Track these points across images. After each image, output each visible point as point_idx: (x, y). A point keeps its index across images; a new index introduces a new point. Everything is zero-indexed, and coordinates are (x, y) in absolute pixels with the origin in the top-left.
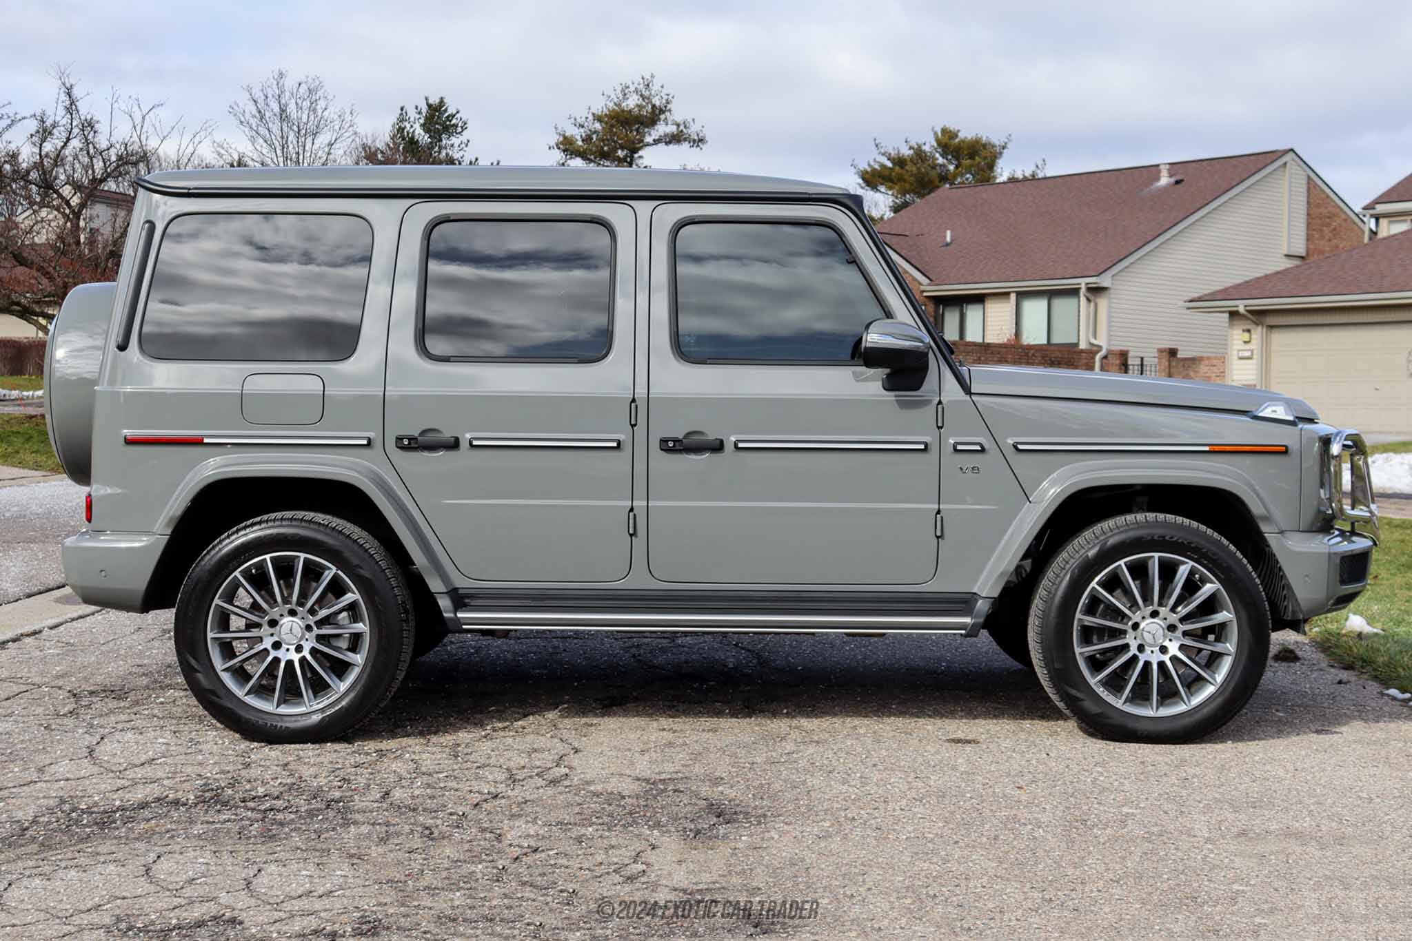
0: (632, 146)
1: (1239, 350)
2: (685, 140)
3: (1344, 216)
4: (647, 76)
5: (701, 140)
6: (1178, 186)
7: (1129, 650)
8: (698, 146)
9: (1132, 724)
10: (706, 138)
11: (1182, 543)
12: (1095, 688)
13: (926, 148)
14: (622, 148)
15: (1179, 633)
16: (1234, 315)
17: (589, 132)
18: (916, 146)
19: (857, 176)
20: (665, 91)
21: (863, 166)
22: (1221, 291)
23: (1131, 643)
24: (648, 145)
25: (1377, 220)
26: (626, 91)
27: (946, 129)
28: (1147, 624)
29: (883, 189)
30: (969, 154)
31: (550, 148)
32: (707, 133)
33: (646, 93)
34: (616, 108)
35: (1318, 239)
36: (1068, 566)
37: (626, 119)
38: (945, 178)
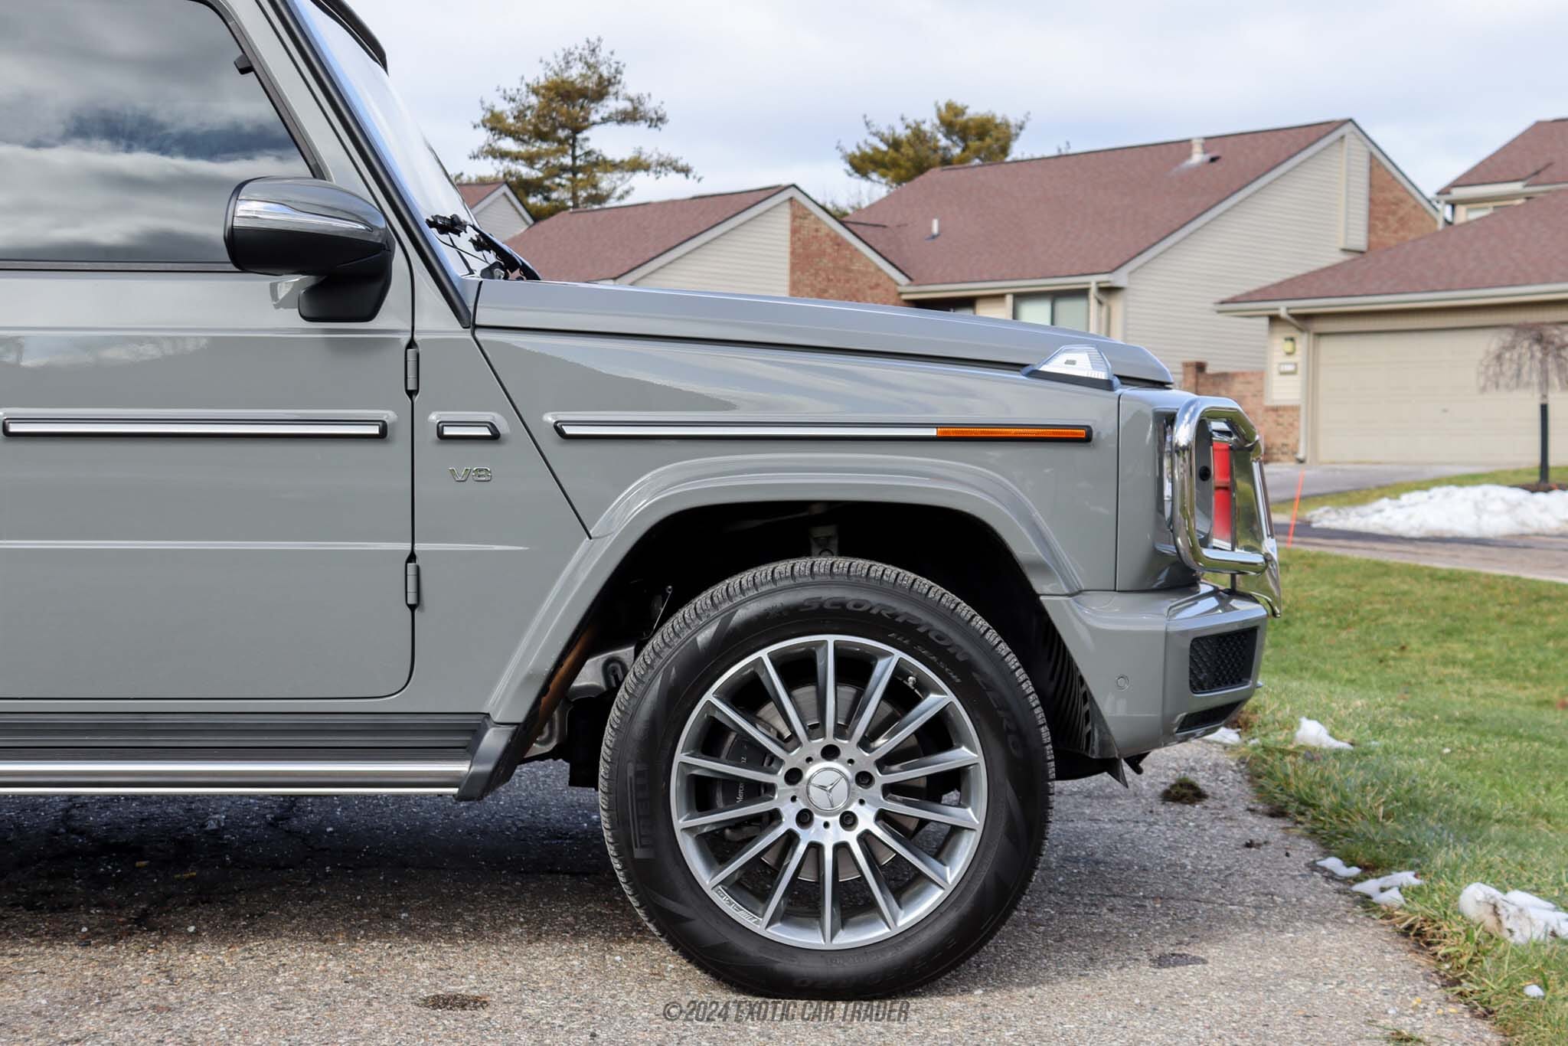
0: (574, 125)
1: (1281, 364)
2: (641, 118)
3: (1413, 203)
4: (593, 39)
5: (660, 119)
6: (1214, 164)
7: (780, 823)
8: (656, 126)
9: (784, 965)
10: (668, 117)
11: (879, 614)
12: (713, 895)
13: (926, 127)
14: (563, 127)
15: (876, 790)
16: (1274, 319)
17: (521, 108)
18: (914, 125)
19: (842, 162)
20: (615, 58)
21: (851, 149)
22: (1257, 291)
23: (782, 809)
24: (594, 123)
25: (1453, 206)
26: (570, 58)
27: (952, 104)
28: (819, 771)
29: (874, 176)
30: (977, 134)
31: (475, 127)
32: (667, 110)
33: (592, 61)
34: (555, 77)
35: (1381, 230)
36: (658, 662)
37: (568, 92)
38: (946, 162)
